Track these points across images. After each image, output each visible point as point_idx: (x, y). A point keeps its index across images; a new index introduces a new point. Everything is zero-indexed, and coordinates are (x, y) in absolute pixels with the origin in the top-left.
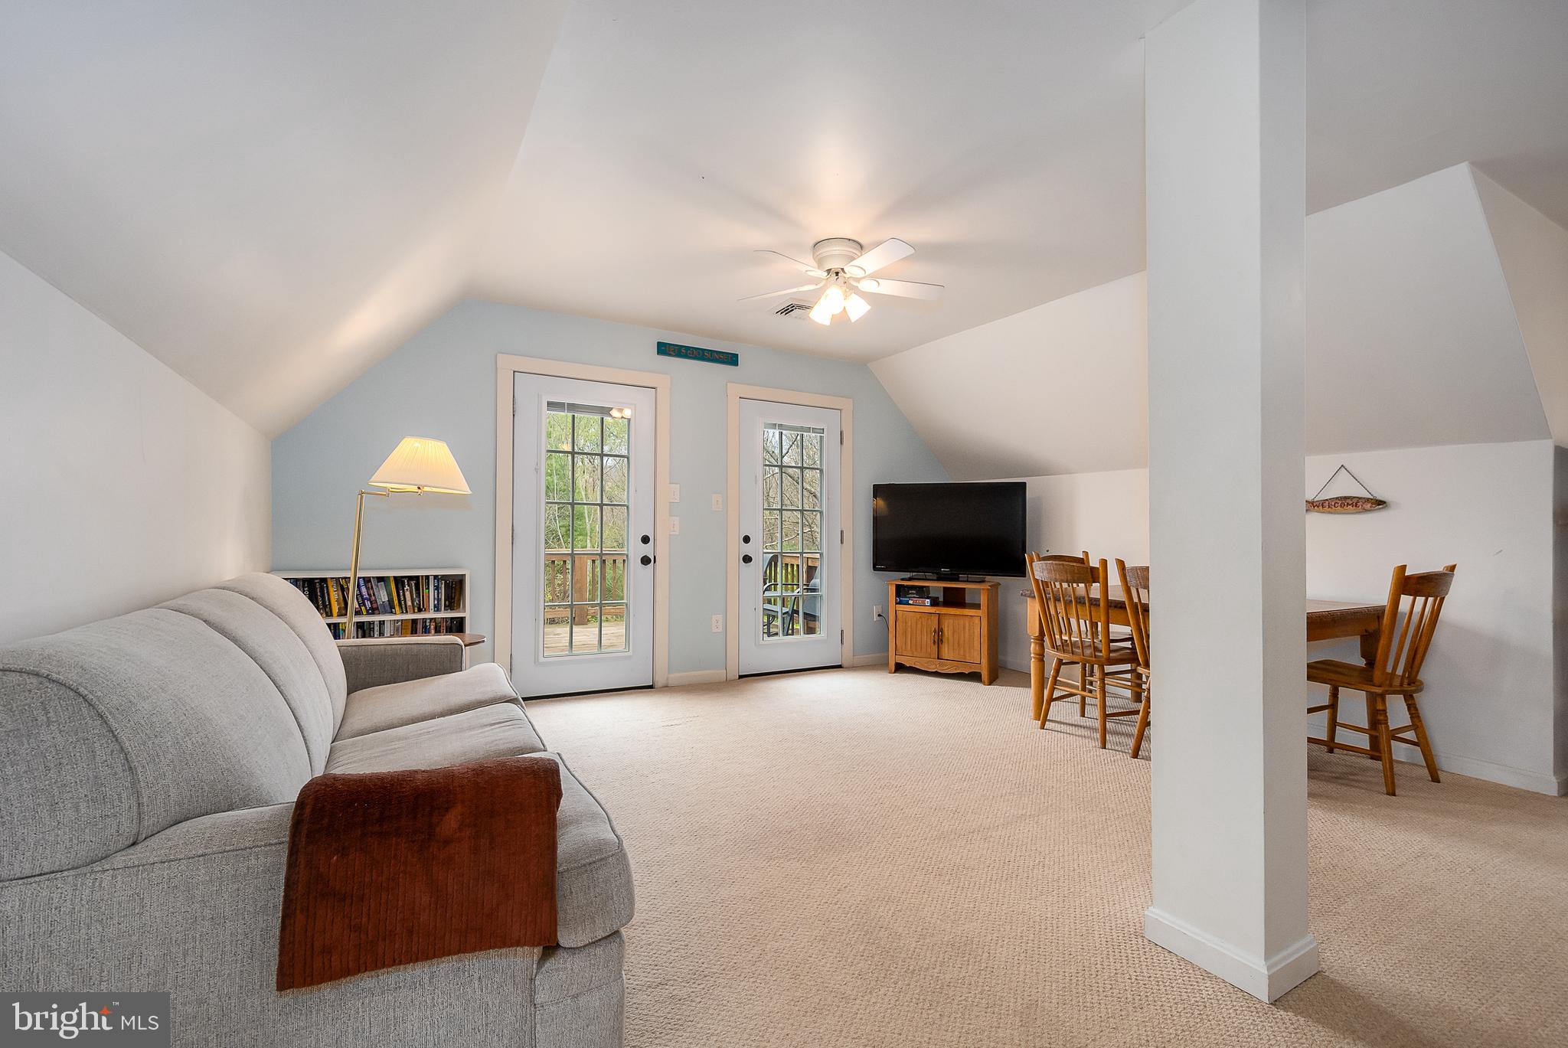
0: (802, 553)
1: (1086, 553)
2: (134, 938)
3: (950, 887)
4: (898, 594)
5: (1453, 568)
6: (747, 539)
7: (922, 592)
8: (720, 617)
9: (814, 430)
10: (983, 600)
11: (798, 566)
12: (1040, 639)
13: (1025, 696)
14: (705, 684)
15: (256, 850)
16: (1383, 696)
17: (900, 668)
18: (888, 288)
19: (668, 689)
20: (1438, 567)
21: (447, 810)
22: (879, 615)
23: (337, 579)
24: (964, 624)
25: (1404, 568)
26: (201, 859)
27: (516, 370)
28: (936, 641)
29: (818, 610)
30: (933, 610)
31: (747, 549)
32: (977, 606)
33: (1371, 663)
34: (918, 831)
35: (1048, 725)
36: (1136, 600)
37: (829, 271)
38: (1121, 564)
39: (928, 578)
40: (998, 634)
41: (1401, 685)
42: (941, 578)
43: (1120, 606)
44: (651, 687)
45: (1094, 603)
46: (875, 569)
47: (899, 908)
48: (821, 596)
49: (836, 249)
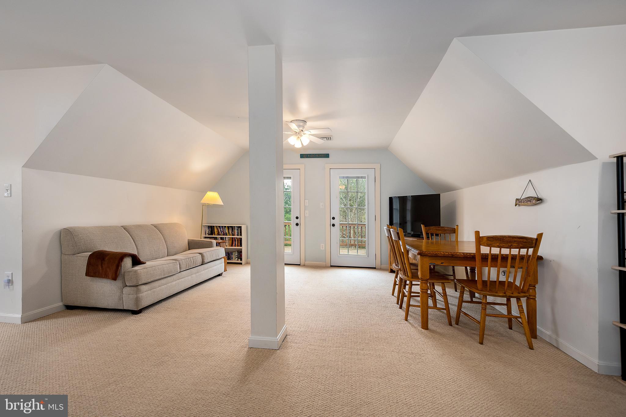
6: (333, 218)
8: (324, 245)
14: (317, 266)
17: (392, 271)
19: (305, 266)
23: (216, 226)
31: (333, 222)
44: (300, 265)
48: (366, 240)
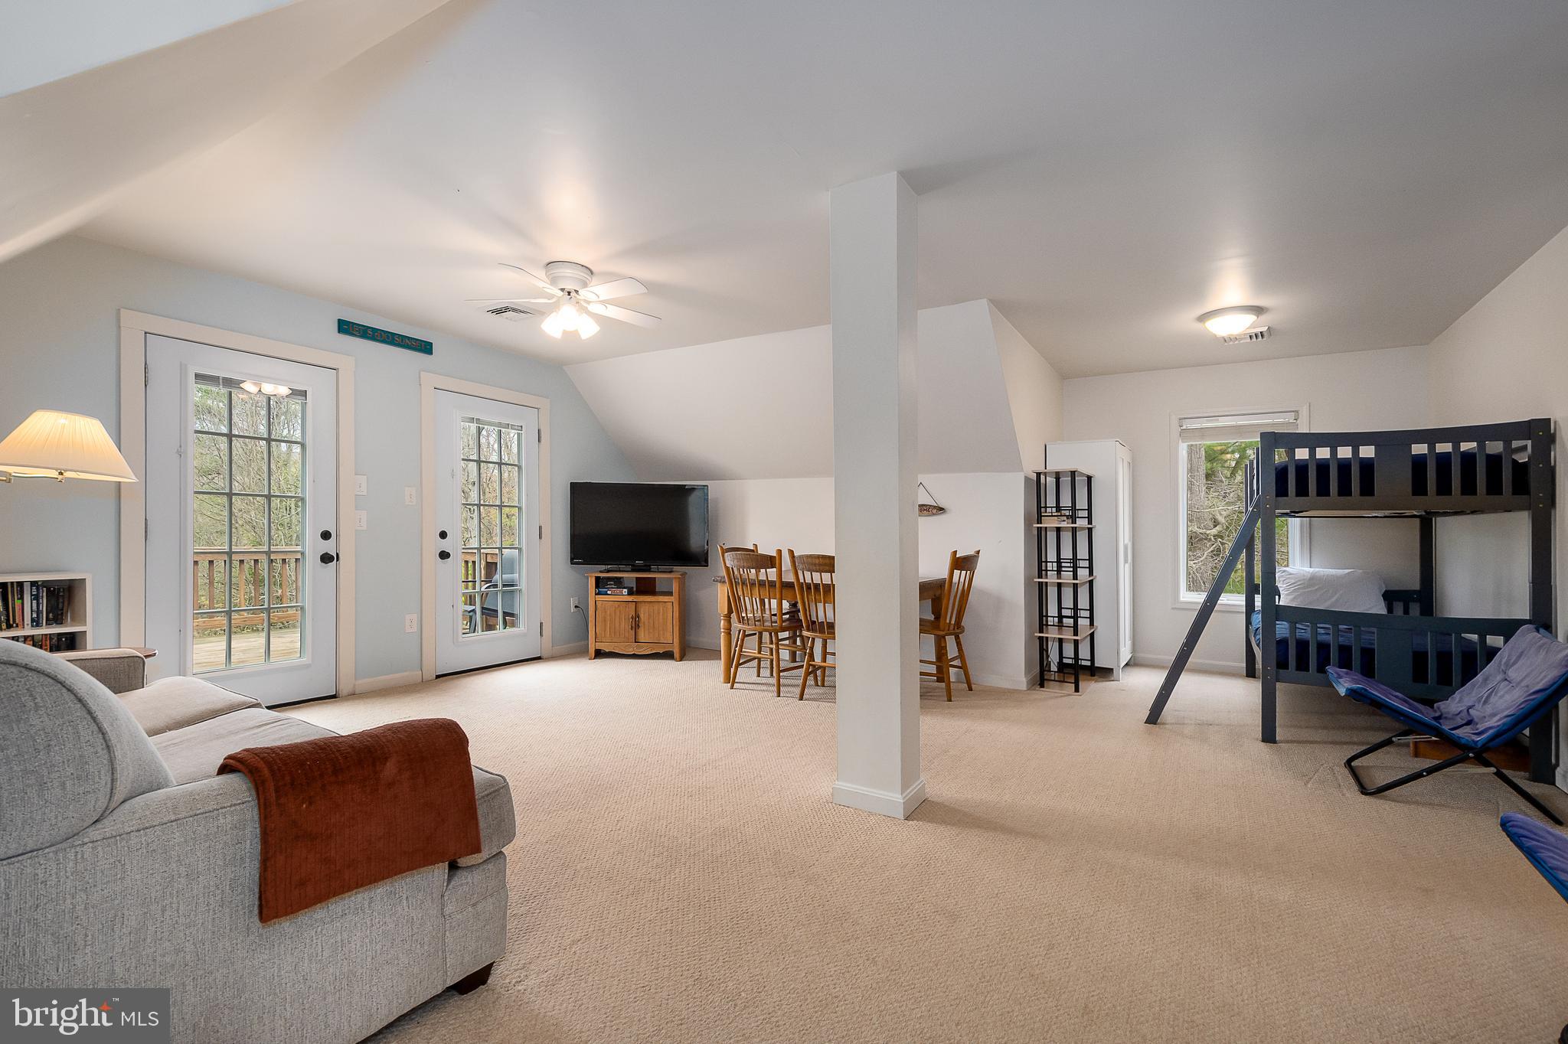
0: (479, 549)
1: (756, 546)
2: (117, 902)
3: (701, 801)
4: (597, 586)
5: (978, 552)
6: (443, 535)
7: (619, 583)
8: (415, 617)
9: (513, 427)
10: (675, 588)
11: (474, 562)
12: (728, 617)
13: (718, 667)
14: (400, 687)
15: (223, 811)
16: (944, 637)
17: (599, 654)
18: (613, 312)
19: (356, 696)
20: (971, 552)
21: (386, 759)
22: (576, 607)
24: (659, 610)
25: (955, 552)
26: (173, 824)
27: (147, 331)
28: (634, 625)
29: (517, 605)
30: (630, 598)
31: (445, 545)
32: (670, 594)
33: (938, 617)
34: (664, 772)
35: (736, 685)
36: (802, 581)
37: (562, 290)
38: (791, 552)
39: (621, 569)
40: (687, 617)
41: (954, 629)
42: (635, 570)
43: (790, 585)
44: (334, 697)
45: (772, 584)
46: (572, 563)
47: (669, 821)
48: (520, 591)
49: (568, 271)
